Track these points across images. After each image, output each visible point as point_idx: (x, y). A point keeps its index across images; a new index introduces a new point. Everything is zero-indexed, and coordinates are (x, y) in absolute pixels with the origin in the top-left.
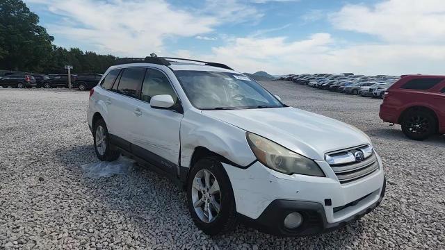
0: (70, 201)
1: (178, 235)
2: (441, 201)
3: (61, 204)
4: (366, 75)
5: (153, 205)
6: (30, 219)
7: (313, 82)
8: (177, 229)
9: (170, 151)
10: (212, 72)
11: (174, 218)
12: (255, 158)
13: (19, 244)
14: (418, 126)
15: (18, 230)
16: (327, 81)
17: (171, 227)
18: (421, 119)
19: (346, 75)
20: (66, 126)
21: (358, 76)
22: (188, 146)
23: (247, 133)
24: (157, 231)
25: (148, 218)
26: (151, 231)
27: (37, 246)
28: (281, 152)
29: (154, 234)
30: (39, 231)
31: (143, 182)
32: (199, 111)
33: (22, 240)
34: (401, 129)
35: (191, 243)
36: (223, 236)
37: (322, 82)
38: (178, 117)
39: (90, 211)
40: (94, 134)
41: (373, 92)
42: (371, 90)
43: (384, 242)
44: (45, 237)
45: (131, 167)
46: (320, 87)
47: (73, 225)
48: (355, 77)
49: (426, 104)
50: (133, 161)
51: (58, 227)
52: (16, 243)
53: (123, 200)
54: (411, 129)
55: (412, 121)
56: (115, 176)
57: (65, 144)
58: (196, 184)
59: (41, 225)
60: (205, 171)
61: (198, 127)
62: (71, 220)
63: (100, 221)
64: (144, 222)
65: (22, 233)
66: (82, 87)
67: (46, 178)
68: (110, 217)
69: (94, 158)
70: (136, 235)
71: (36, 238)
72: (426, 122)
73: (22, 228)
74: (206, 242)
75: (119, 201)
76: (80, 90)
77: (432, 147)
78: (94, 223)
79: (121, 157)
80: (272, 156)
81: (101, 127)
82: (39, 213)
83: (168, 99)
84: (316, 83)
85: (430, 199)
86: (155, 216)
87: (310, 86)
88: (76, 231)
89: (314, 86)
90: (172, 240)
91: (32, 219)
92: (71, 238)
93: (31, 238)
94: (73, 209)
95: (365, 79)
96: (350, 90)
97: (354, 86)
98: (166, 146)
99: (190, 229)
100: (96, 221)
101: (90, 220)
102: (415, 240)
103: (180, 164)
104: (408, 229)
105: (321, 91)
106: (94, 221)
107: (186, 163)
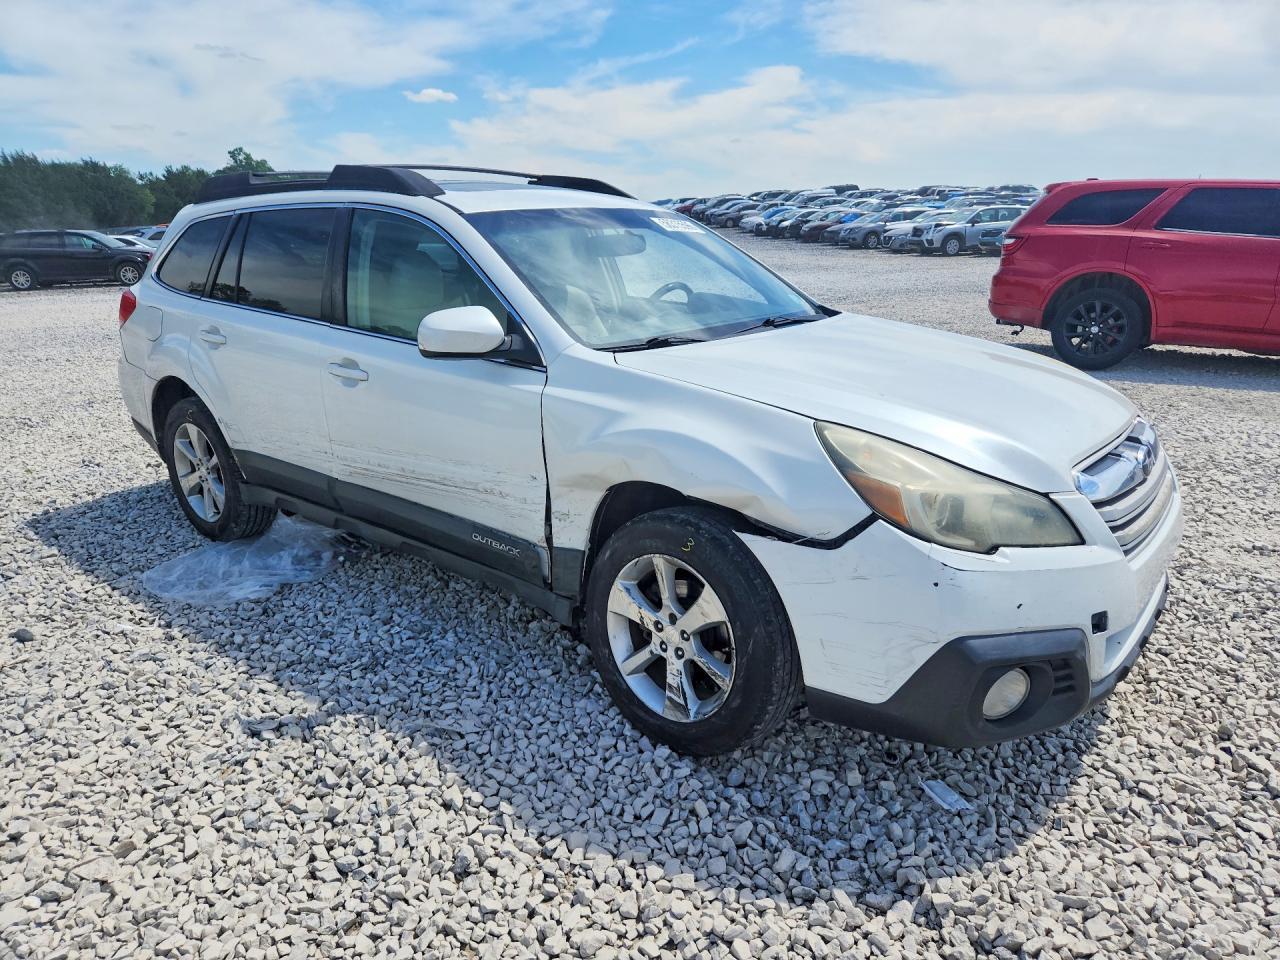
0: (167, 707)
1: (592, 772)
2: (1249, 546)
3: (140, 722)
4: (892, 187)
5: (461, 676)
6: (45, 797)
7: (756, 219)
8: (580, 753)
9: (509, 501)
10: (564, 211)
11: (553, 716)
12: (867, 512)
13: (44, 901)
14: (1095, 330)
15: (21, 850)
16: (792, 213)
17: (556, 748)
18: (1105, 309)
19: (840, 190)
20: (26, 424)
21: (871, 194)
22: (581, 482)
23: (819, 426)
24: (520, 770)
25: (468, 725)
26: (499, 775)
27: (118, 900)
28: (945, 483)
29: (511, 780)
30: (103, 837)
31: (393, 599)
32: (606, 359)
33: (53, 887)
34: (1051, 344)
35: (647, 795)
36: (737, 754)
37: (776, 218)
38: (525, 385)
39: (255, 734)
40: (166, 453)
41: (924, 238)
42: (917, 232)
43: (1180, 695)
44: (134, 856)
45: (327, 555)
46: (774, 233)
47: (218, 797)
48: (863, 195)
49: (1117, 267)
50: (328, 533)
51: (166, 812)
52: (33, 901)
53: (356, 674)
54: (1075, 341)
55: (1078, 316)
56: (284, 588)
57: (52, 492)
58: (623, 602)
59: (99, 813)
60: (659, 561)
61: (614, 416)
62: (204, 777)
63: (309, 765)
64: (459, 744)
65: (39, 859)
66: (21, 279)
67: (38, 629)
68: (338, 743)
69: (184, 534)
70: (455, 795)
71: (105, 868)
72: (1117, 317)
73: (30, 838)
74: (694, 783)
75: (344, 681)
76: (17, 289)
77: (1141, 386)
78: (289, 775)
79: (283, 521)
80: (928, 501)
81: (193, 430)
82: (73, 766)
83: (479, 323)
84: (760, 219)
85: (1219, 542)
86: (486, 719)
87: (744, 230)
88: (239, 814)
89: (758, 232)
90: (578, 791)
91: (57, 796)
92: (233, 848)
93: (83, 871)
94: (195, 736)
95: (891, 199)
96: (859, 238)
97: (867, 223)
98: (488, 486)
99: (621, 745)
100: (294, 767)
101: (274, 765)
102: (1251, 676)
103: (549, 539)
104: (1215, 642)
105: (777, 242)
106: (287, 767)
107: (574, 535)
